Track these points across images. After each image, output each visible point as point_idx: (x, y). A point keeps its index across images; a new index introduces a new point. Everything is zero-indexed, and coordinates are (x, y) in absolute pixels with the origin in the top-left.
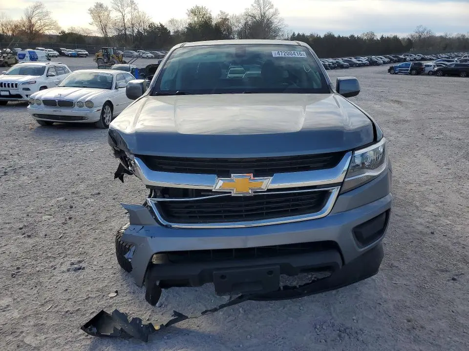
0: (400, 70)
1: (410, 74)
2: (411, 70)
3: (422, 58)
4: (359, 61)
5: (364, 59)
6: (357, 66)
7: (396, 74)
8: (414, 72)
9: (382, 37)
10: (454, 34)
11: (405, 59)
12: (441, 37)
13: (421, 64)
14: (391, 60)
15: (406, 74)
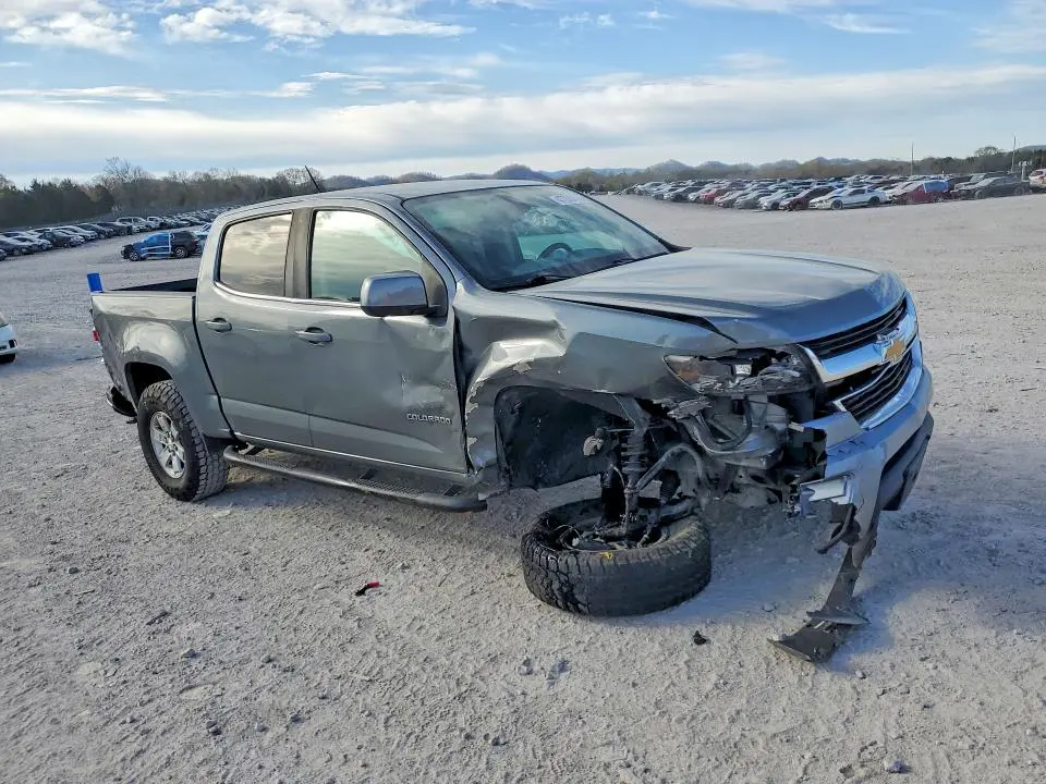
0: (149, 251)
1: (174, 256)
2: (174, 248)
3: (162, 224)
4: (24, 240)
5: (32, 236)
6: (25, 254)
7: (143, 259)
8: (180, 252)
9: (35, 185)
10: (189, 174)
11: (130, 228)
12: (166, 180)
13: (189, 235)
14: (100, 232)
15: (165, 257)
